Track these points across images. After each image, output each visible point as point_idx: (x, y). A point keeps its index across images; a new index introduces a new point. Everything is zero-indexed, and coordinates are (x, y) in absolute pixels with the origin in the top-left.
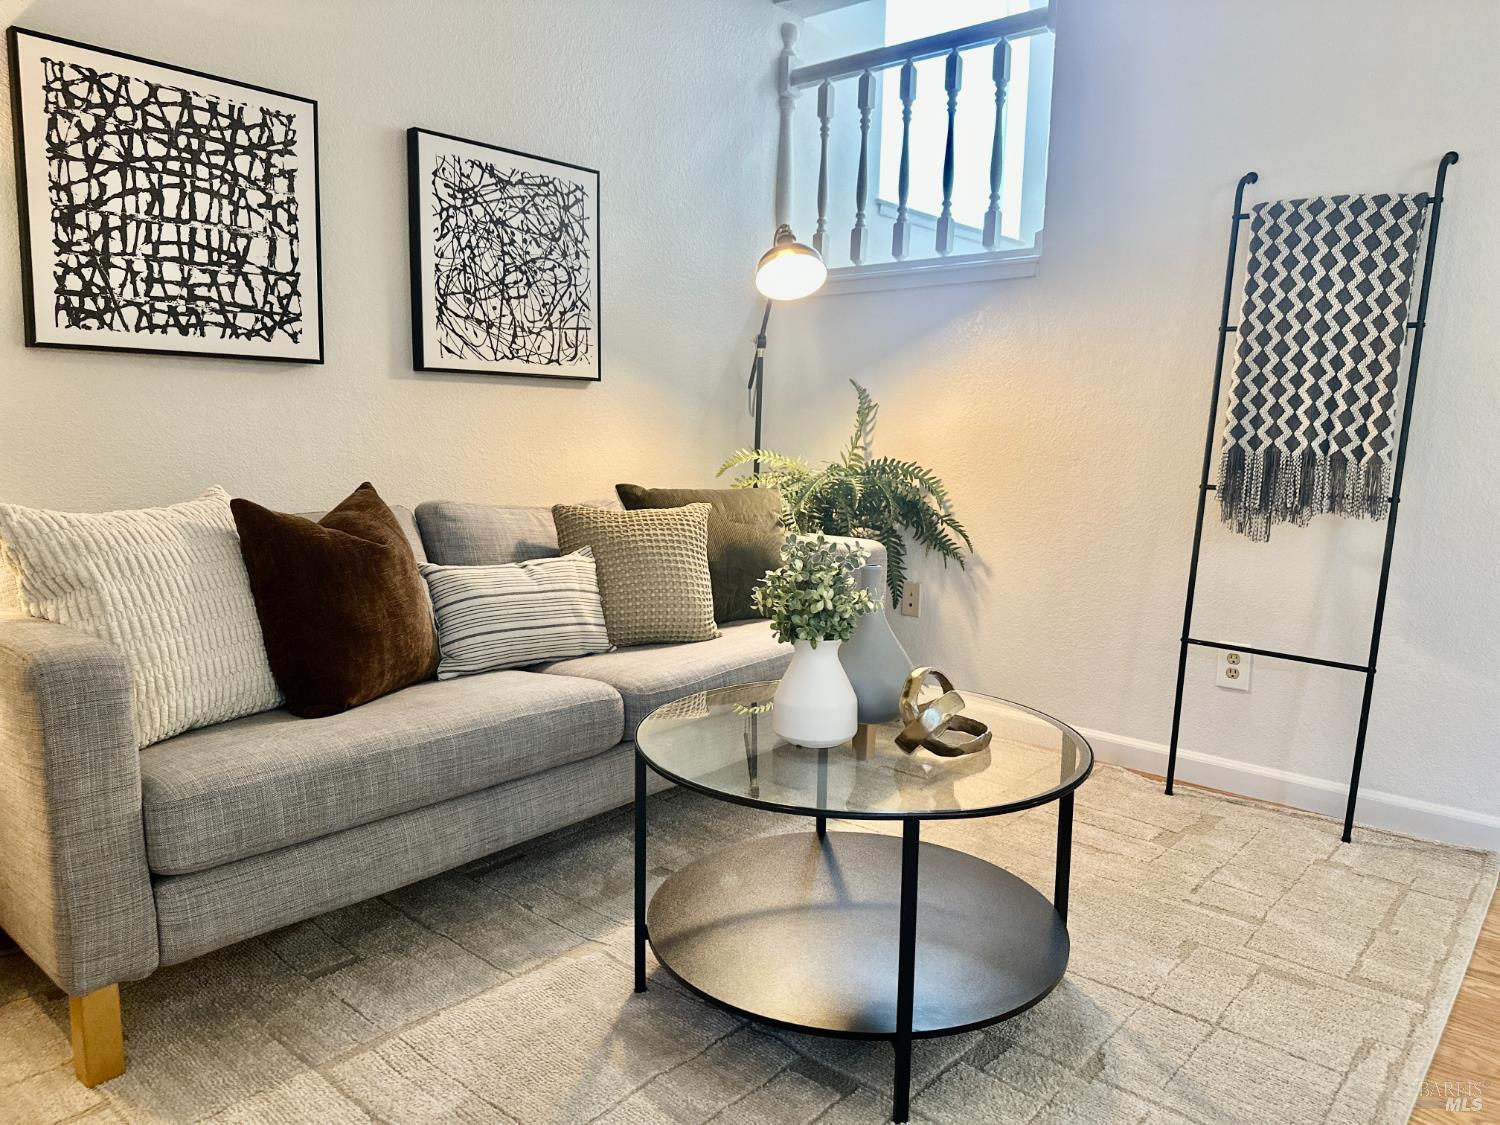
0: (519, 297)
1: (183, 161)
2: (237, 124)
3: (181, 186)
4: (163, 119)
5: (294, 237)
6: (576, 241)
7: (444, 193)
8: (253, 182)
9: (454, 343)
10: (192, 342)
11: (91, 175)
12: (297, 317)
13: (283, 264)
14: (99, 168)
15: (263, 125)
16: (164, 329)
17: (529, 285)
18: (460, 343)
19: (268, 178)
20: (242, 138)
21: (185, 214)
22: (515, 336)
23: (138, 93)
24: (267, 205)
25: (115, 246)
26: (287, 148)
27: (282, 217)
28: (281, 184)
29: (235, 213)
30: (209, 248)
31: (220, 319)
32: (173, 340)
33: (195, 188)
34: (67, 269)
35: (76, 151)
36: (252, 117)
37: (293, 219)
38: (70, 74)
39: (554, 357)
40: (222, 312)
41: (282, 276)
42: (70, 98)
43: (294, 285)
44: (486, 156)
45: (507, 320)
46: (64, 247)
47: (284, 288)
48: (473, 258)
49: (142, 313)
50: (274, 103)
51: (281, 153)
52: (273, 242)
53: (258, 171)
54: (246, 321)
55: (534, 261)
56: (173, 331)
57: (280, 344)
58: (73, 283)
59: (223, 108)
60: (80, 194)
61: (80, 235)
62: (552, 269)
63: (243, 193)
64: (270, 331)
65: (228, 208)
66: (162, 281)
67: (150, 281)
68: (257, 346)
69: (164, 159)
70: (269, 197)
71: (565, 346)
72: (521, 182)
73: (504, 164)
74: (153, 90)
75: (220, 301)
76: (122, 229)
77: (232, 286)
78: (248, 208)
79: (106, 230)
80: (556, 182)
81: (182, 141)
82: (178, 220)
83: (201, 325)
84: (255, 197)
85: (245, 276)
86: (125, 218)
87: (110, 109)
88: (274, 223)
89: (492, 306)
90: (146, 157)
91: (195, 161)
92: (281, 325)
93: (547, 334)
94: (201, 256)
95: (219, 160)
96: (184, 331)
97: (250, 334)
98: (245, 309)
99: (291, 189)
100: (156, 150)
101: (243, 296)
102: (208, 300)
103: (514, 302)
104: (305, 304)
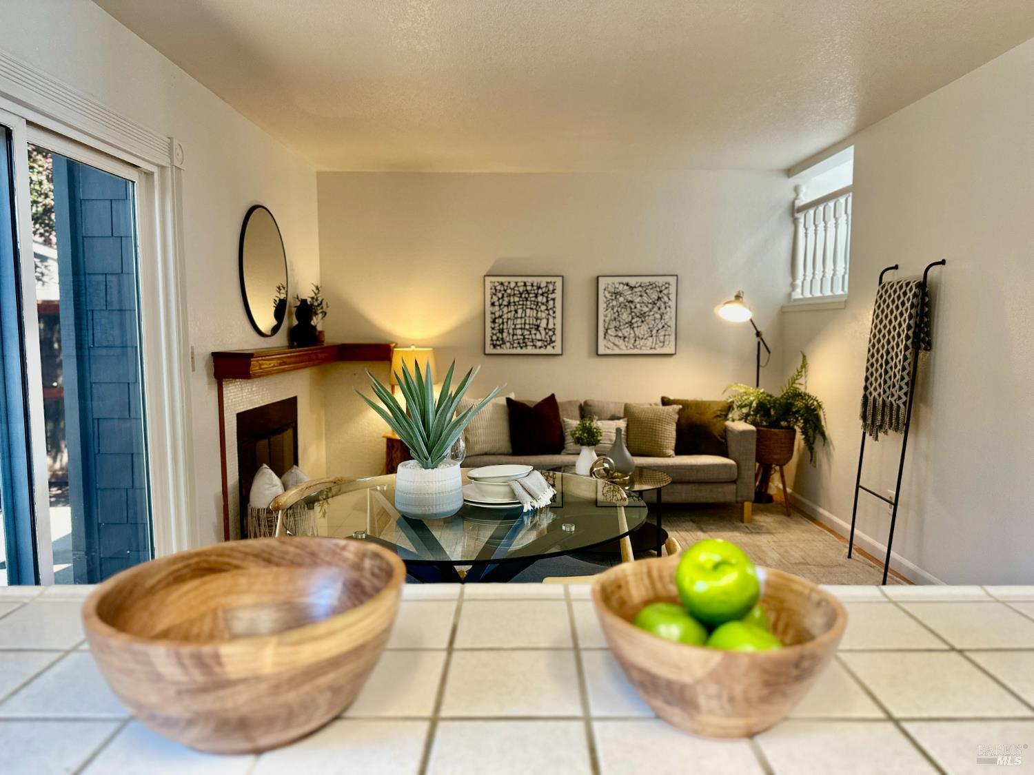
0: (638, 327)
1: (523, 301)
2: (539, 288)
3: (523, 308)
4: (519, 291)
5: (554, 318)
6: (665, 303)
7: (608, 295)
8: (543, 304)
9: (611, 345)
10: (524, 351)
11: (500, 309)
12: (554, 342)
13: (551, 326)
14: (502, 307)
15: (546, 286)
16: (516, 348)
17: (642, 322)
18: (612, 345)
19: (547, 301)
20: (540, 291)
21: (523, 315)
22: (635, 340)
23: (512, 285)
24: (547, 309)
25: (505, 327)
26: (553, 291)
27: (551, 312)
28: (551, 303)
29: (537, 313)
30: (530, 324)
31: (532, 344)
32: (519, 351)
33: (527, 308)
34: (493, 334)
35: (497, 303)
36: (543, 285)
37: (554, 312)
38: (496, 284)
39: (653, 347)
40: (533, 342)
41: (550, 330)
42: (496, 290)
43: (554, 332)
44: (625, 280)
45: (633, 335)
46: (493, 329)
47: (551, 333)
48: (618, 315)
49: (511, 344)
50: (549, 279)
51: (551, 293)
52: (548, 320)
53: (545, 300)
54: (539, 344)
55: (645, 313)
56: (519, 349)
57: (549, 350)
58: (495, 338)
59: (535, 284)
60: (497, 315)
61: (497, 325)
62: (653, 315)
63: (540, 307)
64: (546, 346)
65: (535, 312)
66: (516, 335)
67: (513, 335)
68: (543, 351)
69: (519, 301)
70: (547, 307)
71: (658, 342)
72: (640, 286)
73: (632, 281)
74: (516, 283)
75: (532, 339)
76: (507, 322)
77: (535, 334)
78: (541, 311)
79: (503, 323)
80: (657, 283)
81: (523, 296)
82: (521, 318)
83: (526, 346)
84: (543, 308)
85: (539, 331)
86: (508, 319)
87: (505, 291)
88: (549, 314)
89: (626, 331)
90: (514, 302)
91: (527, 300)
92: (549, 344)
93: (650, 339)
94: (527, 327)
95: (533, 299)
96: (522, 348)
97: (541, 347)
98: (539, 340)
99: (554, 303)
100: (517, 299)
101: (538, 337)
102: (528, 339)
103: (635, 329)
104: (558, 338)
